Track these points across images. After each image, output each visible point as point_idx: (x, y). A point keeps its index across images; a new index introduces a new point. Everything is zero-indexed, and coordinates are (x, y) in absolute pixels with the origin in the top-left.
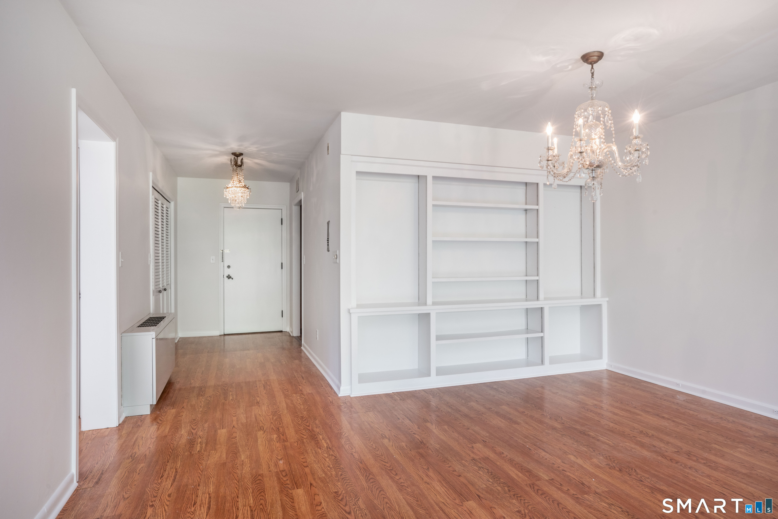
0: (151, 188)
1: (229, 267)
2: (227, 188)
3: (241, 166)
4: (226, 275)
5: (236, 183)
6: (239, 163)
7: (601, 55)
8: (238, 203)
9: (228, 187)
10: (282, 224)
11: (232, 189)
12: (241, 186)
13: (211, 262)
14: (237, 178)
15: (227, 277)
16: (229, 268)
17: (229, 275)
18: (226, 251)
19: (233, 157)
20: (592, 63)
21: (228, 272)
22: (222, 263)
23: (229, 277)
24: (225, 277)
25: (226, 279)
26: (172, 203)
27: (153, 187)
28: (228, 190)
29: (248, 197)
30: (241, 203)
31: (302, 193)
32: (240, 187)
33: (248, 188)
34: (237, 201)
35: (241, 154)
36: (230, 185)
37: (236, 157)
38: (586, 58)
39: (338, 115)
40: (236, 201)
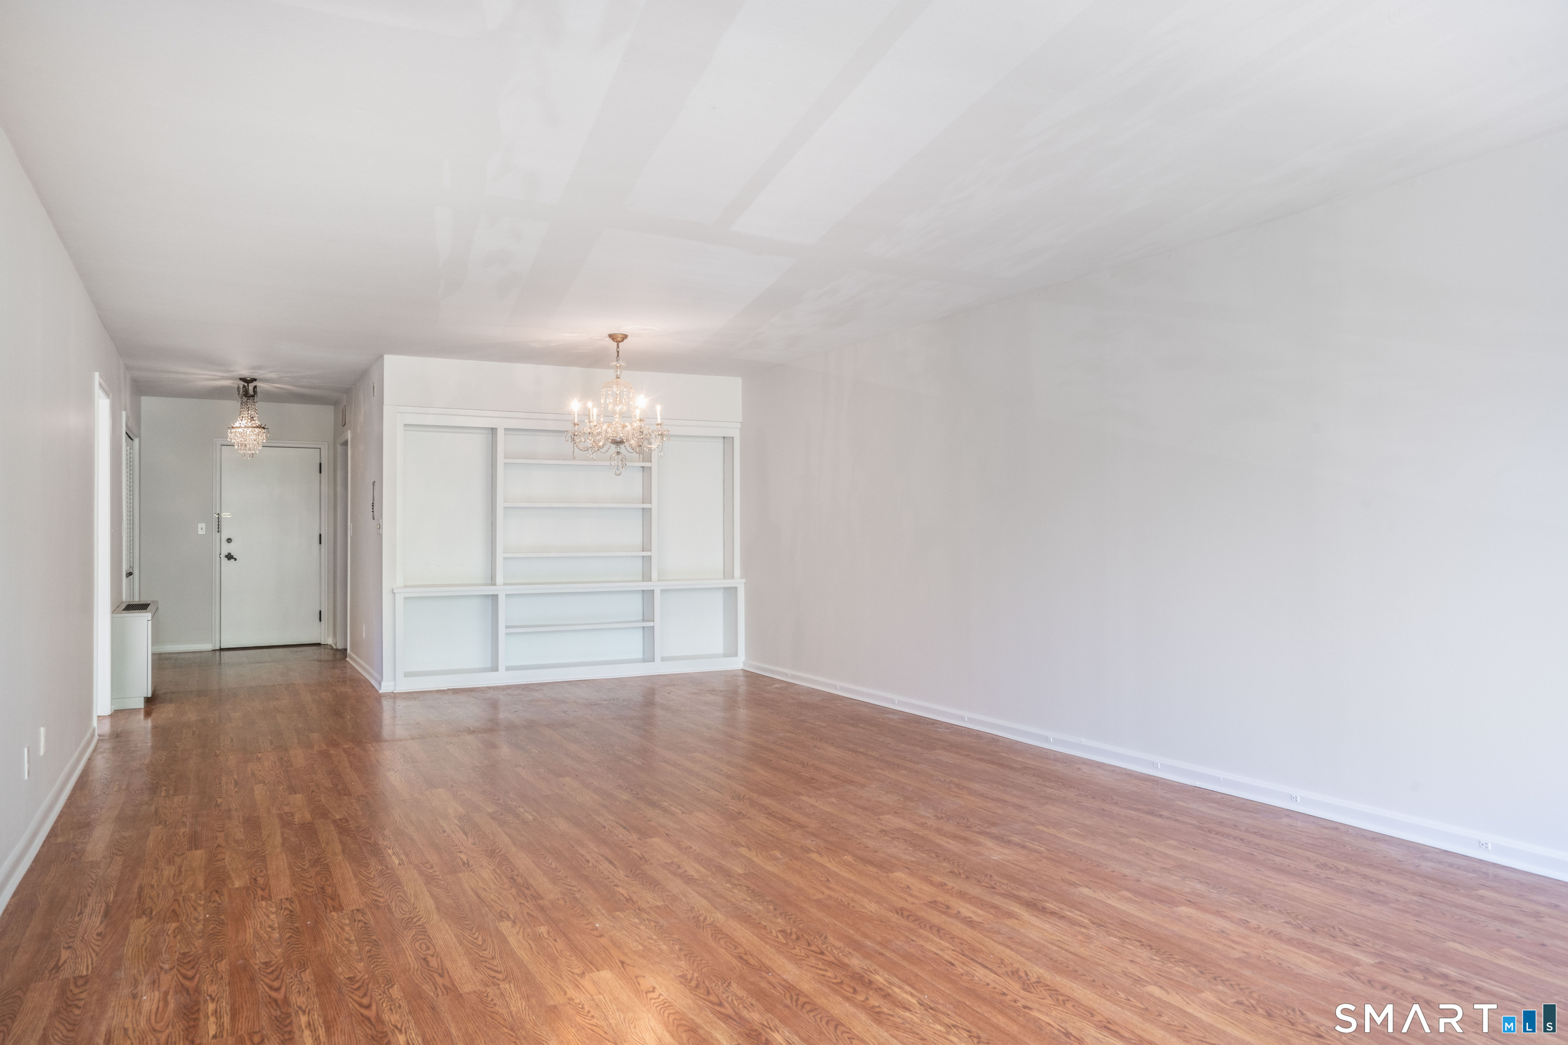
0: (124, 435)
1: (229, 540)
2: (233, 428)
3: (253, 396)
4: (225, 553)
5: (246, 421)
6: (251, 392)
7: (625, 337)
8: (250, 450)
9: (234, 426)
10: (320, 472)
11: (240, 430)
12: (254, 425)
13: (199, 533)
14: (248, 414)
15: (226, 556)
16: (229, 542)
17: (229, 554)
18: (225, 515)
19: (242, 383)
20: (618, 342)
21: (227, 548)
22: (218, 534)
23: (229, 557)
24: (223, 556)
25: (224, 560)
26: (136, 441)
27: (126, 433)
28: (233, 430)
29: (265, 441)
30: (254, 450)
31: (349, 431)
32: (252, 427)
33: (264, 428)
34: (248, 446)
35: (254, 380)
36: (237, 424)
37: (246, 384)
38: (612, 337)
39: (381, 357)
40: (246, 446)
